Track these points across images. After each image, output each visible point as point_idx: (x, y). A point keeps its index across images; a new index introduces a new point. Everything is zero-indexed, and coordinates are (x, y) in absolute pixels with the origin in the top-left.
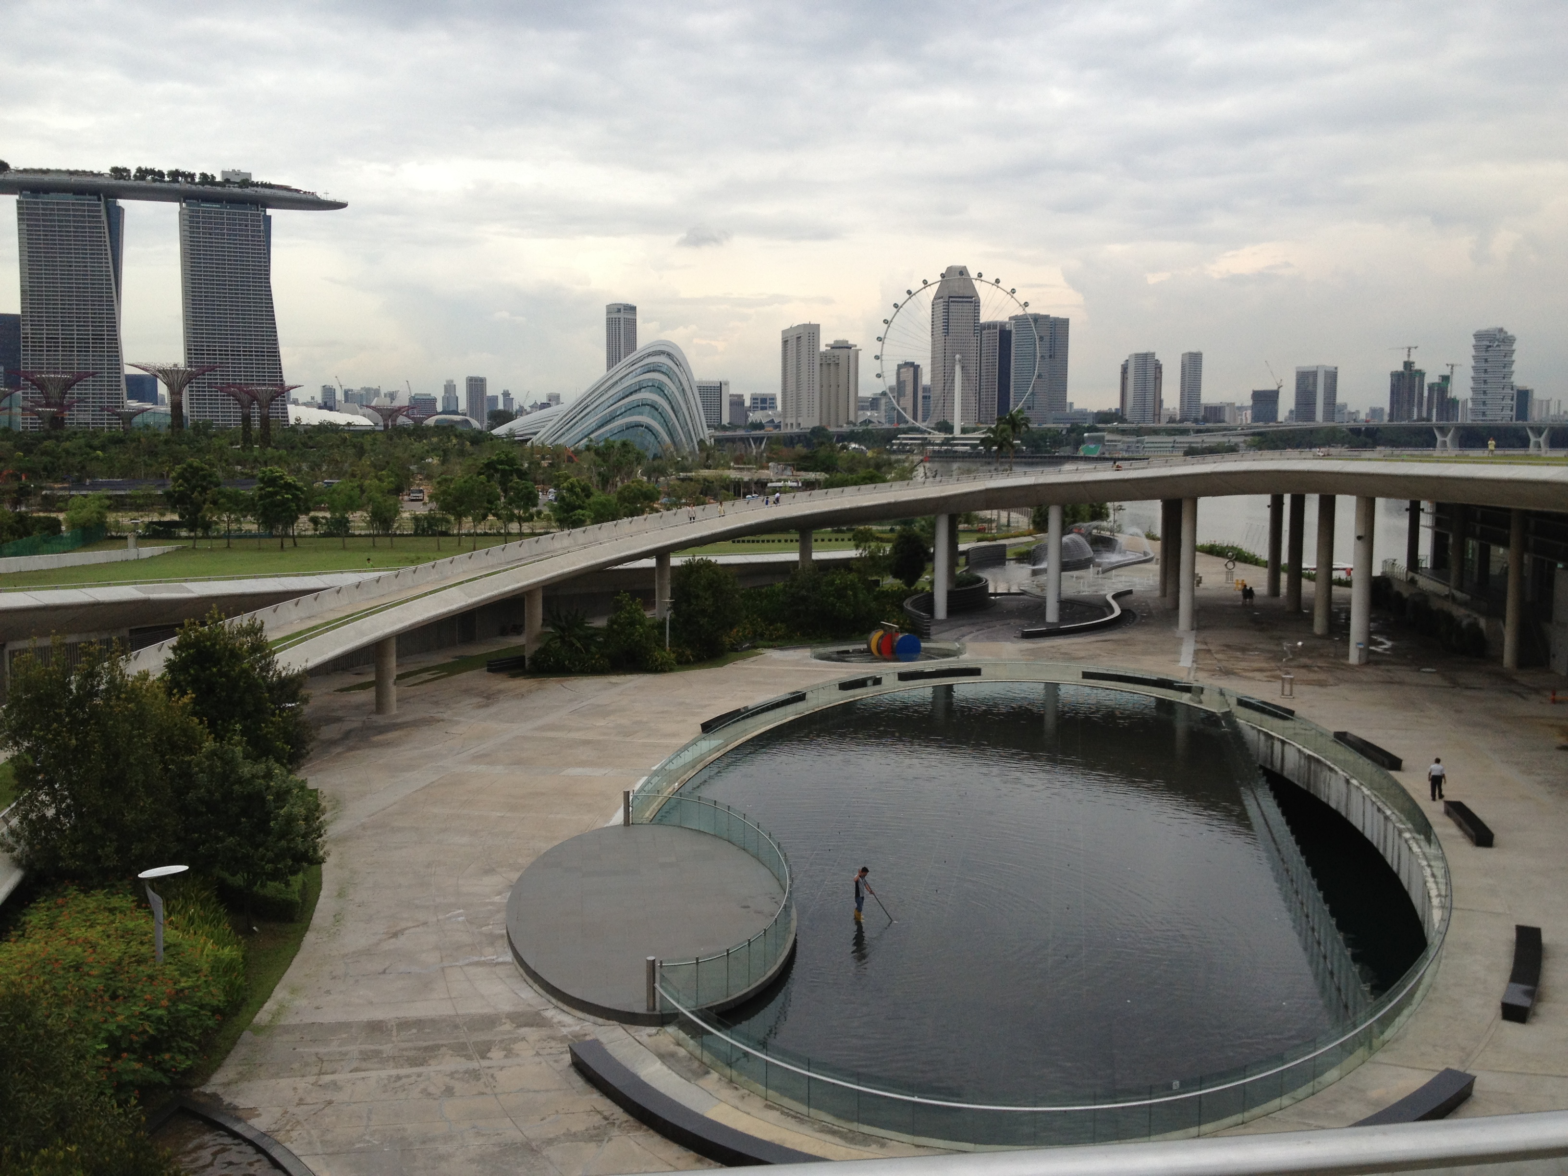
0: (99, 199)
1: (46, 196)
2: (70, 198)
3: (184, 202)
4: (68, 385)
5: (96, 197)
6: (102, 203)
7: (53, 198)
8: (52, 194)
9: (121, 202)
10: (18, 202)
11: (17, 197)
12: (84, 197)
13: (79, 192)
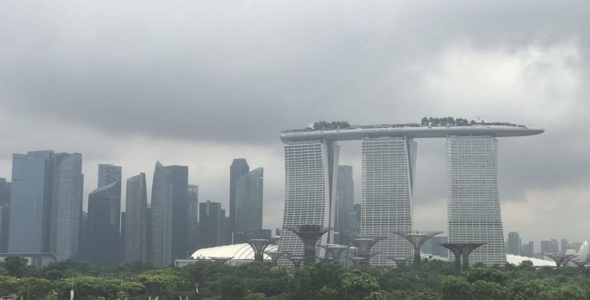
0: (404, 139)
1: (376, 139)
2: (388, 140)
4: (371, 244)
5: (401, 138)
7: (381, 140)
8: (379, 138)
9: (416, 140)
12: (396, 138)
13: (393, 135)
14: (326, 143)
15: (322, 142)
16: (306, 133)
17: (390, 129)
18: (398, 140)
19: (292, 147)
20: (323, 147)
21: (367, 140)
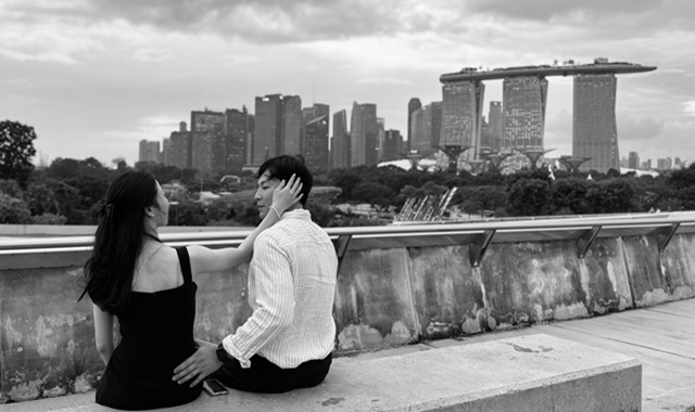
0: (537, 77)
2: (524, 78)
3: (575, 75)
6: (539, 79)
8: (517, 77)
11: (503, 80)
12: (530, 77)
14: (475, 83)
15: (471, 82)
16: (459, 76)
17: (526, 70)
20: (472, 86)
21: (507, 79)
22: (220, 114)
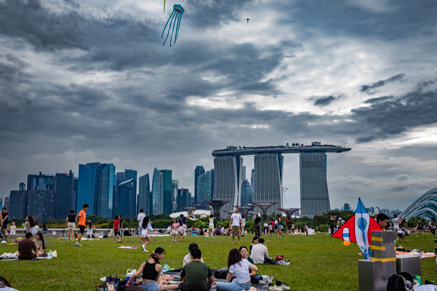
1: (262, 154)
2: (268, 155)
3: (300, 152)
5: (275, 154)
6: (277, 155)
7: (264, 155)
8: (263, 154)
9: (282, 154)
10: (255, 157)
11: (254, 155)
12: (272, 154)
13: (271, 152)
14: (236, 157)
15: (234, 156)
16: (225, 152)
17: (269, 149)
18: (273, 155)
19: (218, 159)
20: (234, 159)
21: (257, 155)
22: (52, 177)
